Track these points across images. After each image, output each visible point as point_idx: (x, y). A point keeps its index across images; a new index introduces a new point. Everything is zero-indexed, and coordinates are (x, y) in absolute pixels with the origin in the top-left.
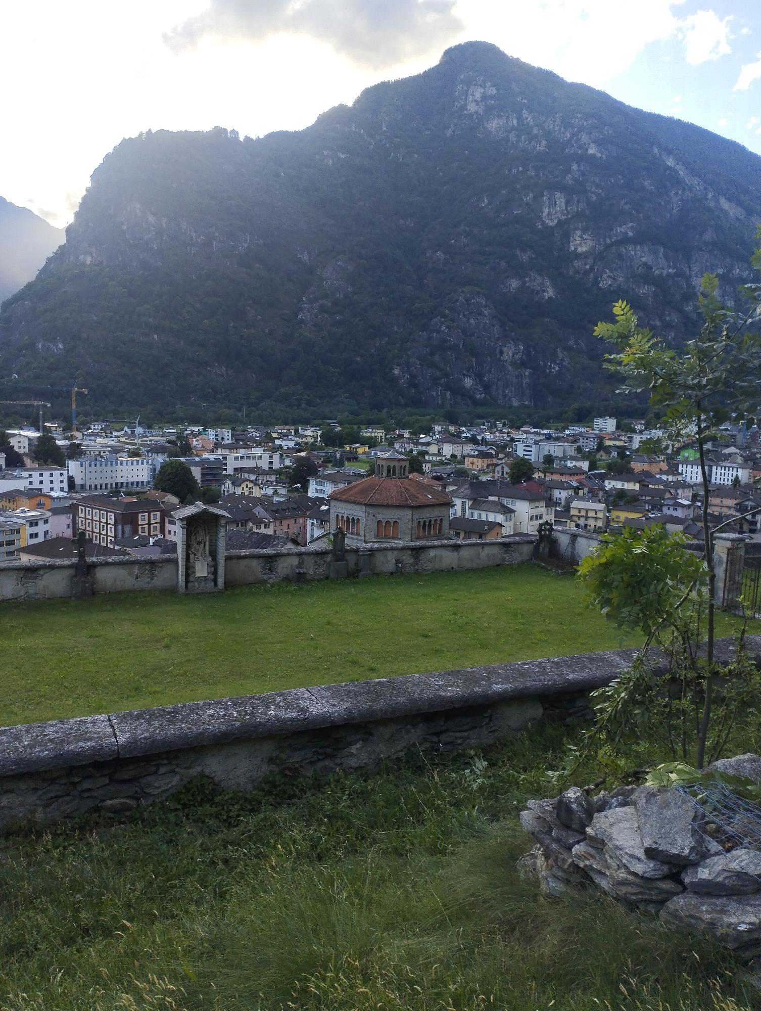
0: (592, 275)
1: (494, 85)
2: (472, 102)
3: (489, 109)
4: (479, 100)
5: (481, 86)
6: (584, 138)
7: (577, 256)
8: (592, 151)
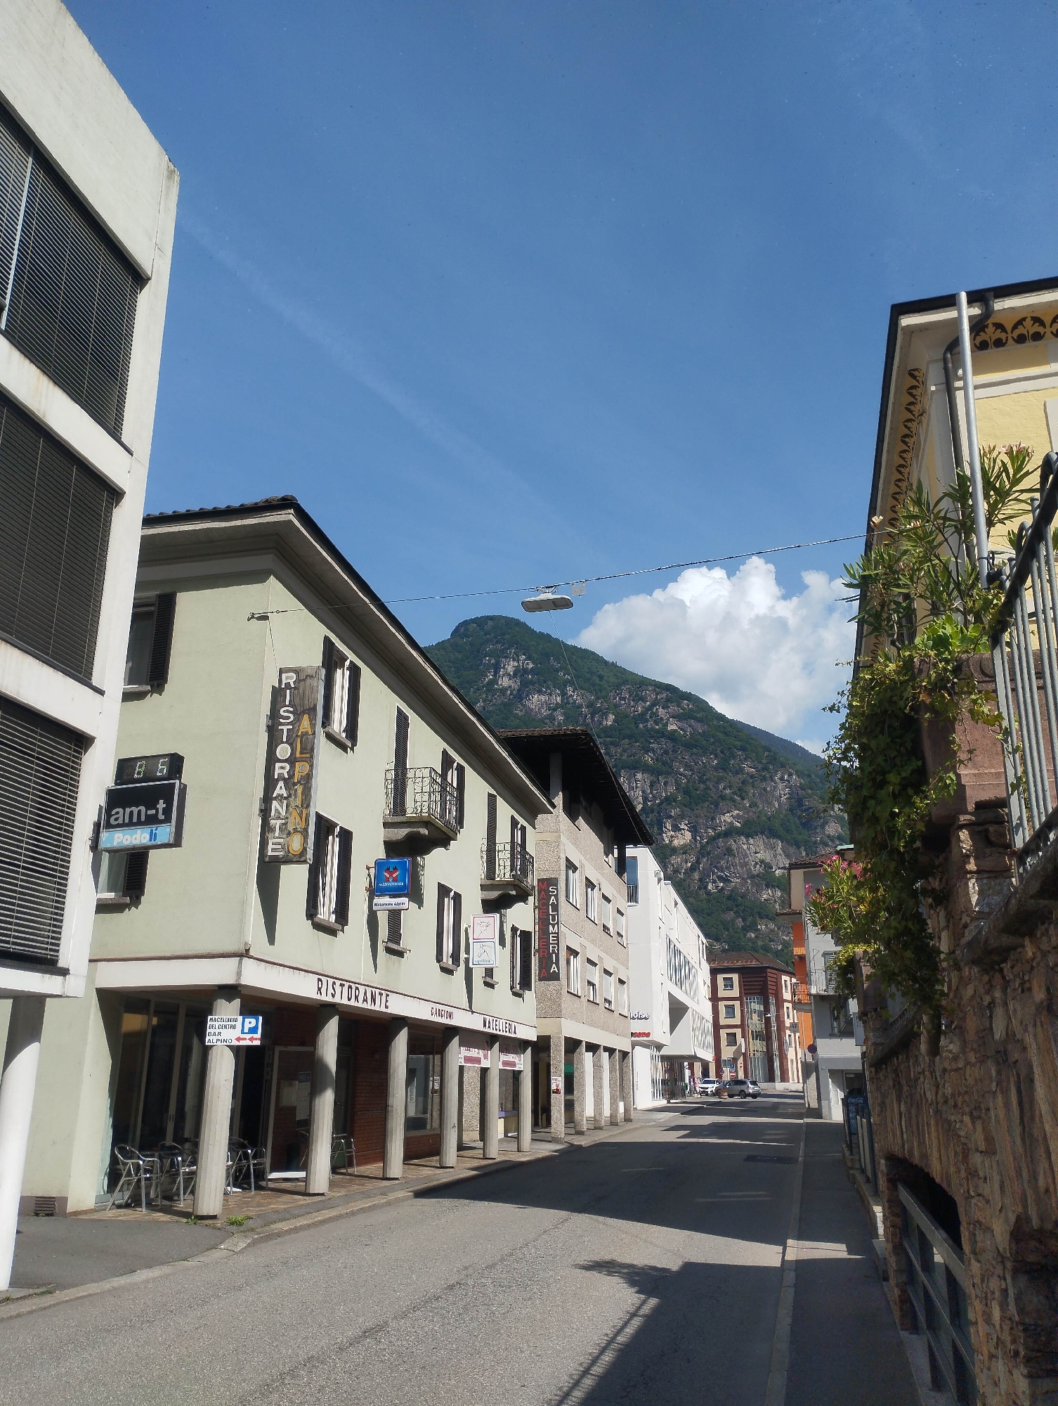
0: (696, 876)
1: (529, 658)
2: (504, 675)
3: (525, 684)
4: (511, 673)
5: (514, 660)
6: (661, 712)
7: (674, 851)
8: (671, 727)
